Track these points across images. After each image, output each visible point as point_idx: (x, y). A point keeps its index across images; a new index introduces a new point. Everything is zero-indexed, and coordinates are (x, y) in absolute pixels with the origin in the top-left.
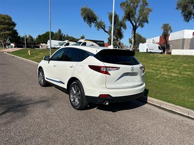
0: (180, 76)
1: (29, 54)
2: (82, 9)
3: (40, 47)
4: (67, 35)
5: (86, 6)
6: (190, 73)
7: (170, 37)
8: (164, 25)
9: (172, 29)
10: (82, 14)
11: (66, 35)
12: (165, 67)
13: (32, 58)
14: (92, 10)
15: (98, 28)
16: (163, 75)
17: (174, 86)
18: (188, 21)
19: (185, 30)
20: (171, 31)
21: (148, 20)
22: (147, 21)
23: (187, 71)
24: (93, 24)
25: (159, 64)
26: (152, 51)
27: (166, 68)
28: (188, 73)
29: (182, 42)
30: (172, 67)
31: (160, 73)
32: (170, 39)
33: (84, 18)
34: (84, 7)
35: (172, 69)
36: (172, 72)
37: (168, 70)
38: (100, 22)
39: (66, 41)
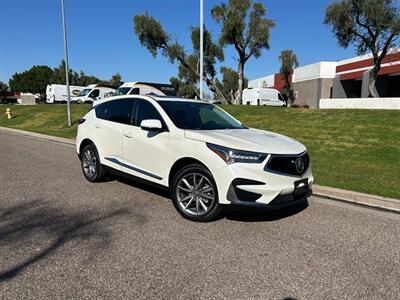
0: (361, 146)
1: (9, 117)
2: (137, 19)
3: (19, 101)
4: (82, 74)
5: (144, 13)
6: (376, 140)
7: (294, 76)
8: (283, 52)
9: (298, 60)
10: (137, 29)
11: (79, 73)
12: (324, 131)
13: (22, 126)
14: (157, 20)
15: (172, 58)
16: (329, 146)
17: (358, 164)
18: (346, 45)
19: (322, 63)
20: (297, 65)
21: (269, 42)
22: (266, 45)
23: (368, 137)
24: (159, 51)
25: (311, 127)
26: (268, 103)
27: (329, 134)
28: (371, 140)
29: (316, 85)
30: (337, 131)
31: (322, 143)
32: (294, 78)
33: (142, 38)
34: (140, 15)
35: (339, 134)
36: (341, 140)
37: (335, 137)
38: (174, 47)
39: (92, 87)
